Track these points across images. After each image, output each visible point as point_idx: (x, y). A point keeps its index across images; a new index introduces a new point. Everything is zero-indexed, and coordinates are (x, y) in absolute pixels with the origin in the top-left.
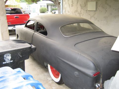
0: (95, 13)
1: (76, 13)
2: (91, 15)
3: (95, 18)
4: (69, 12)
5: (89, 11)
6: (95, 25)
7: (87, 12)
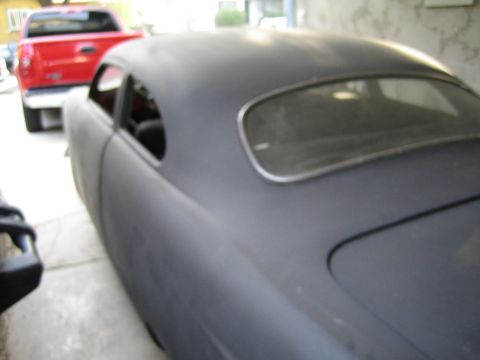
0: (469, 21)
1: (361, 24)
2: (442, 33)
3: (465, 47)
4: (323, 19)
5: (433, 8)
6: (469, 91)
7: (418, 16)
